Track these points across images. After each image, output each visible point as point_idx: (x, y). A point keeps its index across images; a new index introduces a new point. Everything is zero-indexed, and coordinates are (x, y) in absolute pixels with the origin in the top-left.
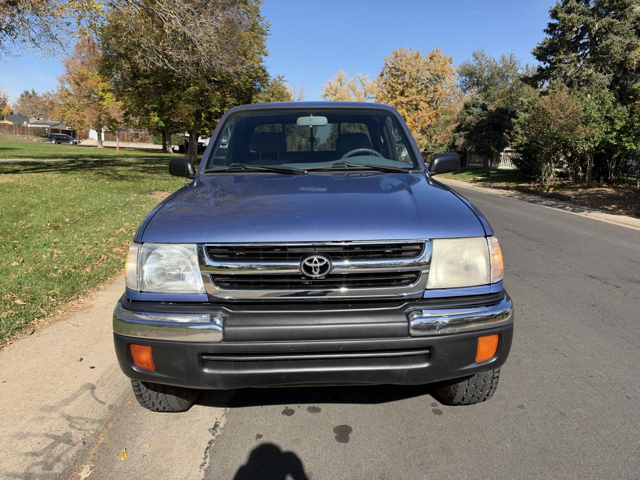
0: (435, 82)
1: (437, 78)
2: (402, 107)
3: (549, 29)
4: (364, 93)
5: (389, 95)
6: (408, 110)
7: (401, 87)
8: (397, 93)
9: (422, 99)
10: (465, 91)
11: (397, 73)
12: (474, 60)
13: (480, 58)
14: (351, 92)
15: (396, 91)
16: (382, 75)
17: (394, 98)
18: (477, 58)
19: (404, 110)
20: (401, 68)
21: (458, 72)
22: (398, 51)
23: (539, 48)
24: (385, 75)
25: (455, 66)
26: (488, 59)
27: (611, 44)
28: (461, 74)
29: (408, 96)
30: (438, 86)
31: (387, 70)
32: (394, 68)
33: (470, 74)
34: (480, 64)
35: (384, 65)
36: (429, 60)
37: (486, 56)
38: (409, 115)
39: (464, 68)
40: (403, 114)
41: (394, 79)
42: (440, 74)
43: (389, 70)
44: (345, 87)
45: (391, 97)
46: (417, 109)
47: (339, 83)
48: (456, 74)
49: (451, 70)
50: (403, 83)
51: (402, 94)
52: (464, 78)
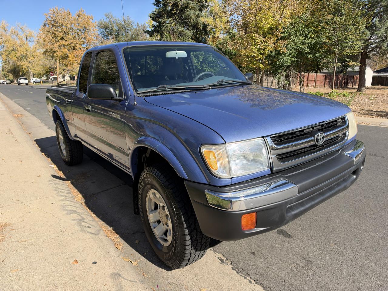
0: (84, 32)
1: (85, 29)
2: (64, 47)
3: (156, 3)
4: (26, 37)
5: (53, 40)
6: (69, 50)
7: (61, 34)
8: (59, 38)
9: (78, 43)
10: (104, 38)
11: (56, 25)
12: (107, 19)
13: (110, 17)
14: (15, 37)
15: (58, 36)
16: (45, 25)
17: (57, 42)
18: (108, 18)
19: (66, 50)
20: (59, 21)
21: (97, 26)
22: (55, 9)
23: (153, 14)
24: (47, 26)
25: (95, 22)
26: (115, 19)
27: (190, 15)
28: (100, 27)
29: (67, 41)
30: (86, 34)
31: (48, 22)
32: (54, 21)
33: (106, 27)
34: (110, 21)
35: (45, 19)
36: (78, 17)
37: (113, 17)
38: (70, 53)
39: (101, 23)
40: (66, 52)
41: (55, 28)
42: (87, 26)
43: (50, 22)
44: (9, 33)
45: (55, 41)
46: (74, 49)
47: (3, 30)
48: (97, 27)
49: (93, 25)
50: (62, 32)
51: (62, 39)
52: (102, 29)
